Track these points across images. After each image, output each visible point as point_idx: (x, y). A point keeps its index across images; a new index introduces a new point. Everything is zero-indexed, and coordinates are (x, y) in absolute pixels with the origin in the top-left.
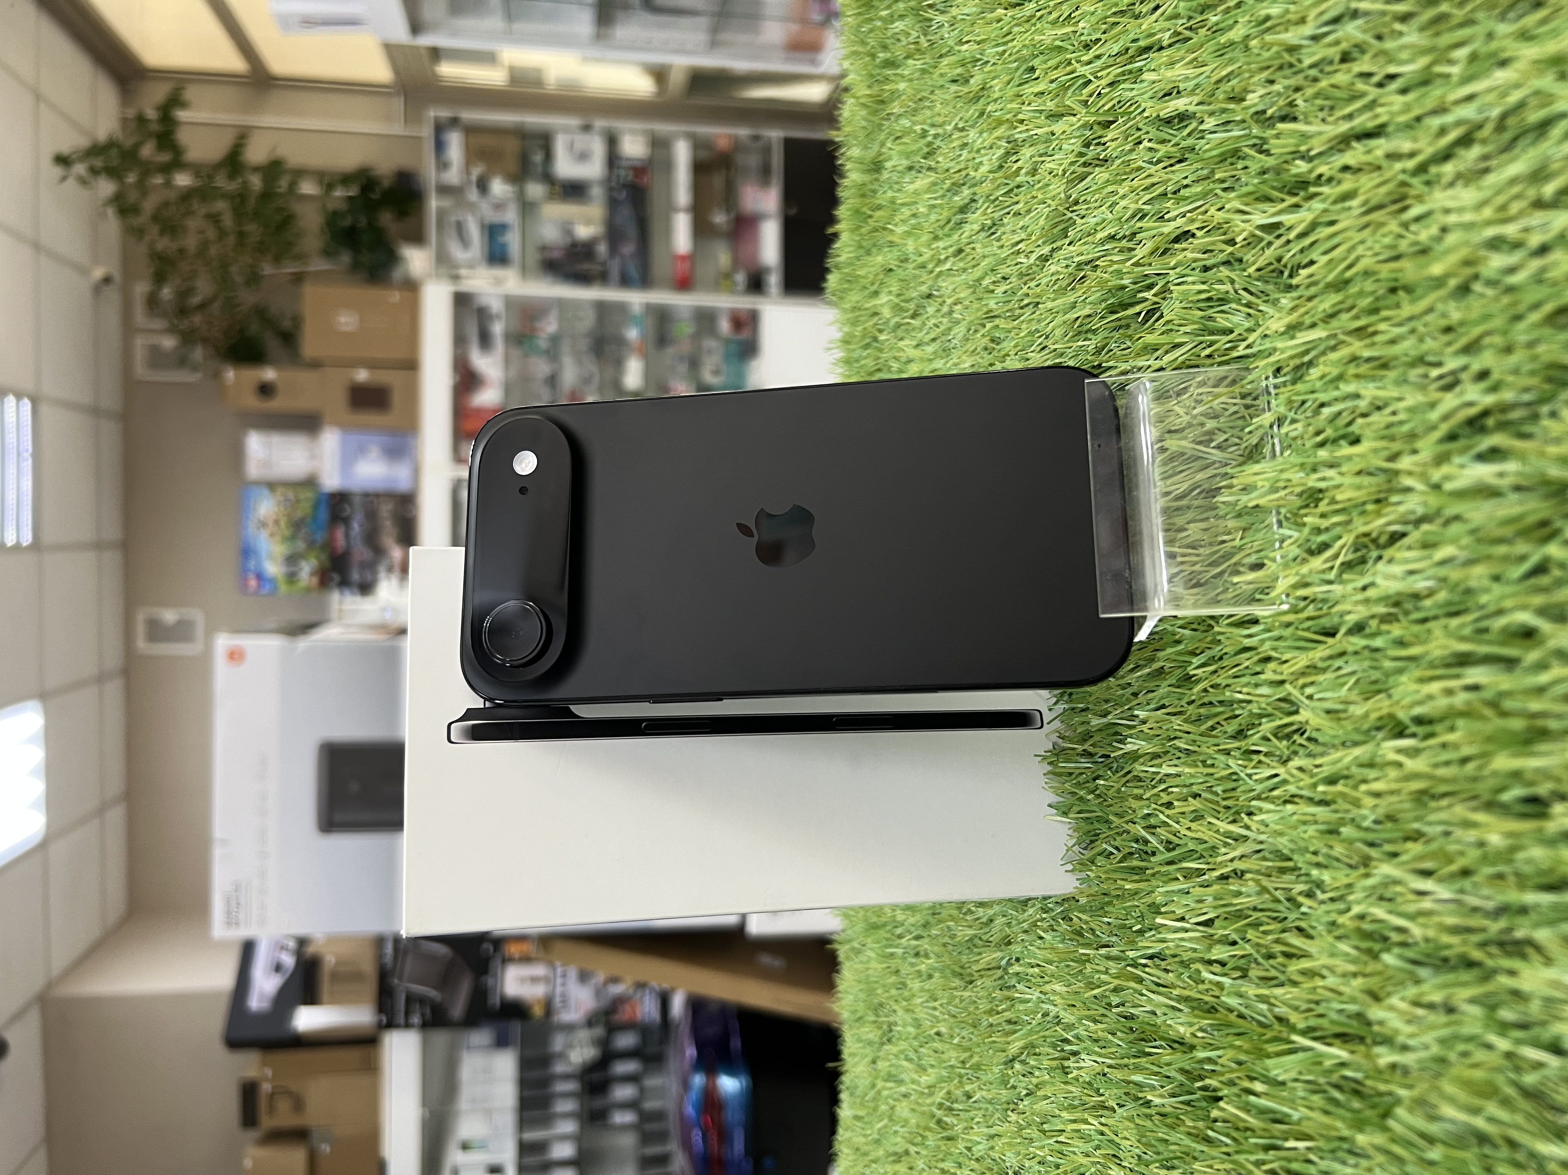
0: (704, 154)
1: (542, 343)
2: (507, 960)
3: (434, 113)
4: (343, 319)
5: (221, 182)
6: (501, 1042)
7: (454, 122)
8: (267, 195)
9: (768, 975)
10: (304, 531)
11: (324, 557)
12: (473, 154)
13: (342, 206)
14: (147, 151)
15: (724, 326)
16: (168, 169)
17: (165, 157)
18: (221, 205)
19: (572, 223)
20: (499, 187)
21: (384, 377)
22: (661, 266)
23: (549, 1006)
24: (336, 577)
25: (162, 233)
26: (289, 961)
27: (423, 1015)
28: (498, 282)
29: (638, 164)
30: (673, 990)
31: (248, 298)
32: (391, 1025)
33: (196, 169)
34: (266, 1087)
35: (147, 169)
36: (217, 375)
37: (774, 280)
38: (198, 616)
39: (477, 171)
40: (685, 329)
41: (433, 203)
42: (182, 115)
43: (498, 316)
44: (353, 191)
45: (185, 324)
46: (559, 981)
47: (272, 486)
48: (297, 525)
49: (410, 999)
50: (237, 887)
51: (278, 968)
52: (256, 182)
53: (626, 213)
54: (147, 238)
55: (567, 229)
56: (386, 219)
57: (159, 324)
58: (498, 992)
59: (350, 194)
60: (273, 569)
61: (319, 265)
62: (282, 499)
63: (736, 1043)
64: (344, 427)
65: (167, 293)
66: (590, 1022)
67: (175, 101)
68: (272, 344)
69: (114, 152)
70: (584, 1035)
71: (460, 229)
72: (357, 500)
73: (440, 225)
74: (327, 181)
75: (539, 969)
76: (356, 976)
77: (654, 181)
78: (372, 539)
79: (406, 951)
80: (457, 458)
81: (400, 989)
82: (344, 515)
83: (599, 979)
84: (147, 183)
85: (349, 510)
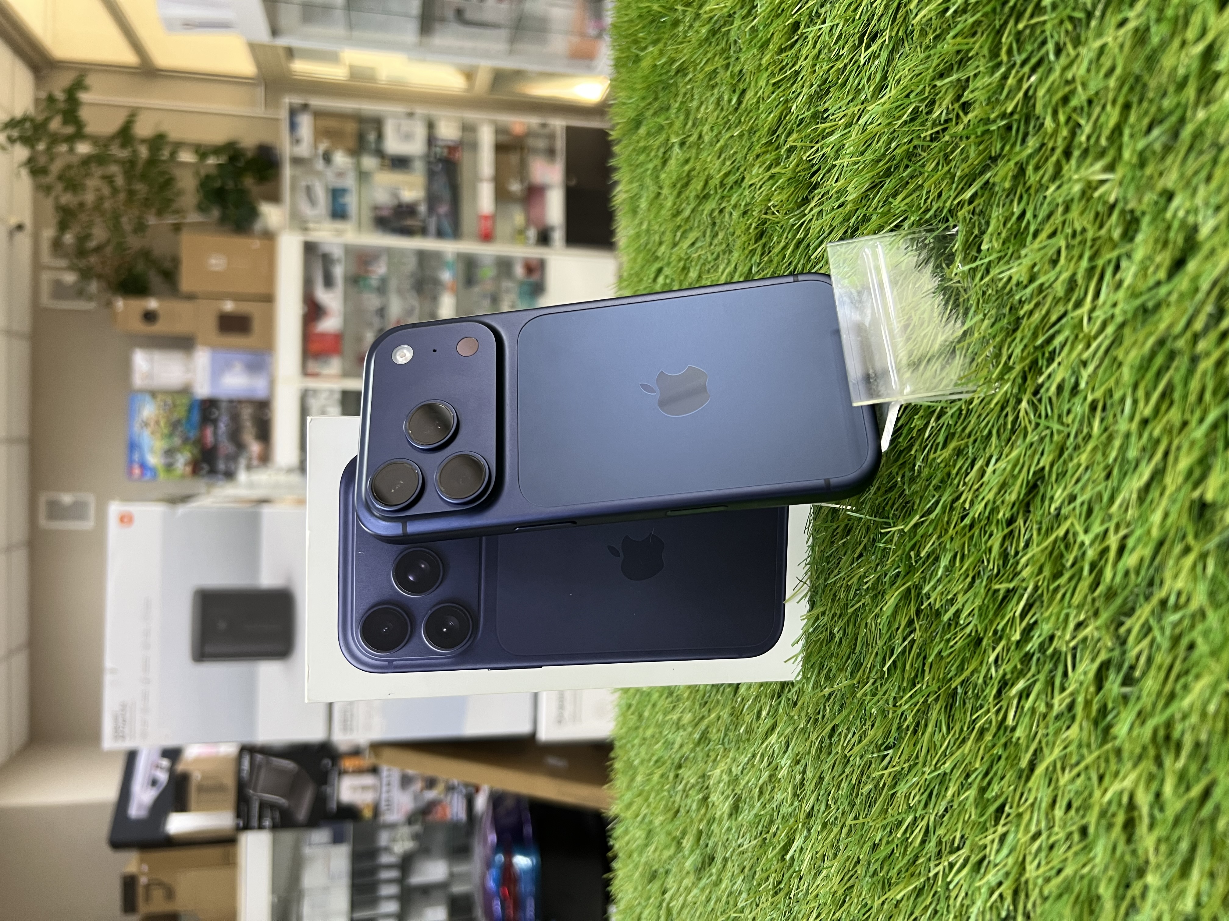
0: (503, 138)
1: (374, 282)
2: (342, 773)
3: (288, 100)
4: (213, 261)
5: (116, 151)
6: (337, 839)
7: (305, 107)
8: (152, 161)
9: (554, 773)
10: (180, 429)
11: (196, 451)
12: (320, 133)
13: (213, 171)
14: (55, 125)
15: (519, 271)
16: (71, 139)
17: (70, 130)
18: (114, 169)
19: (398, 189)
20: (340, 159)
21: (245, 308)
22: (468, 222)
23: (376, 810)
24: (206, 467)
25: (66, 189)
26: (163, 777)
27: (273, 819)
28: (339, 233)
29: (451, 144)
30: (477, 789)
31: (134, 242)
32: (247, 827)
33: (95, 140)
34: (143, 880)
35: (55, 140)
36: (109, 304)
37: (558, 236)
38: (91, 499)
39: (323, 147)
40: (488, 272)
41: (287, 172)
42: (84, 96)
43: (339, 260)
44: (222, 160)
45: (82, 263)
46: (384, 789)
47: (154, 394)
48: (174, 425)
49: (263, 805)
50: (124, 707)
51: (154, 783)
52: (144, 152)
53: (441, 182)
54: (53, 194)
55: (395, 195)
56: (249, 182)
57: (63, 263)
58: (335, 798)
59: (220, 162)
60: (154, 460)
61: (194, 217)
62: (162, 404)
63: (528, 830)
64: (213, 347)
65: (68, 238)
66: (410, 820)
67: (78, 85)
68: (155, 279)
69: (28, 125)
70: (405, 831)
71: (309, 190)
72: (224, 405)
73: (293, 188)
74: (202, 152)
75: (368, 780)
76: (220, 788)
77: (464, 158)
78: (235, 437)
79: (260, 767)
80: (305, 373)
81: (255, 797)
82: (213, 417)
83: (418, 786)
84: (54, 150)
85: (217, 413)
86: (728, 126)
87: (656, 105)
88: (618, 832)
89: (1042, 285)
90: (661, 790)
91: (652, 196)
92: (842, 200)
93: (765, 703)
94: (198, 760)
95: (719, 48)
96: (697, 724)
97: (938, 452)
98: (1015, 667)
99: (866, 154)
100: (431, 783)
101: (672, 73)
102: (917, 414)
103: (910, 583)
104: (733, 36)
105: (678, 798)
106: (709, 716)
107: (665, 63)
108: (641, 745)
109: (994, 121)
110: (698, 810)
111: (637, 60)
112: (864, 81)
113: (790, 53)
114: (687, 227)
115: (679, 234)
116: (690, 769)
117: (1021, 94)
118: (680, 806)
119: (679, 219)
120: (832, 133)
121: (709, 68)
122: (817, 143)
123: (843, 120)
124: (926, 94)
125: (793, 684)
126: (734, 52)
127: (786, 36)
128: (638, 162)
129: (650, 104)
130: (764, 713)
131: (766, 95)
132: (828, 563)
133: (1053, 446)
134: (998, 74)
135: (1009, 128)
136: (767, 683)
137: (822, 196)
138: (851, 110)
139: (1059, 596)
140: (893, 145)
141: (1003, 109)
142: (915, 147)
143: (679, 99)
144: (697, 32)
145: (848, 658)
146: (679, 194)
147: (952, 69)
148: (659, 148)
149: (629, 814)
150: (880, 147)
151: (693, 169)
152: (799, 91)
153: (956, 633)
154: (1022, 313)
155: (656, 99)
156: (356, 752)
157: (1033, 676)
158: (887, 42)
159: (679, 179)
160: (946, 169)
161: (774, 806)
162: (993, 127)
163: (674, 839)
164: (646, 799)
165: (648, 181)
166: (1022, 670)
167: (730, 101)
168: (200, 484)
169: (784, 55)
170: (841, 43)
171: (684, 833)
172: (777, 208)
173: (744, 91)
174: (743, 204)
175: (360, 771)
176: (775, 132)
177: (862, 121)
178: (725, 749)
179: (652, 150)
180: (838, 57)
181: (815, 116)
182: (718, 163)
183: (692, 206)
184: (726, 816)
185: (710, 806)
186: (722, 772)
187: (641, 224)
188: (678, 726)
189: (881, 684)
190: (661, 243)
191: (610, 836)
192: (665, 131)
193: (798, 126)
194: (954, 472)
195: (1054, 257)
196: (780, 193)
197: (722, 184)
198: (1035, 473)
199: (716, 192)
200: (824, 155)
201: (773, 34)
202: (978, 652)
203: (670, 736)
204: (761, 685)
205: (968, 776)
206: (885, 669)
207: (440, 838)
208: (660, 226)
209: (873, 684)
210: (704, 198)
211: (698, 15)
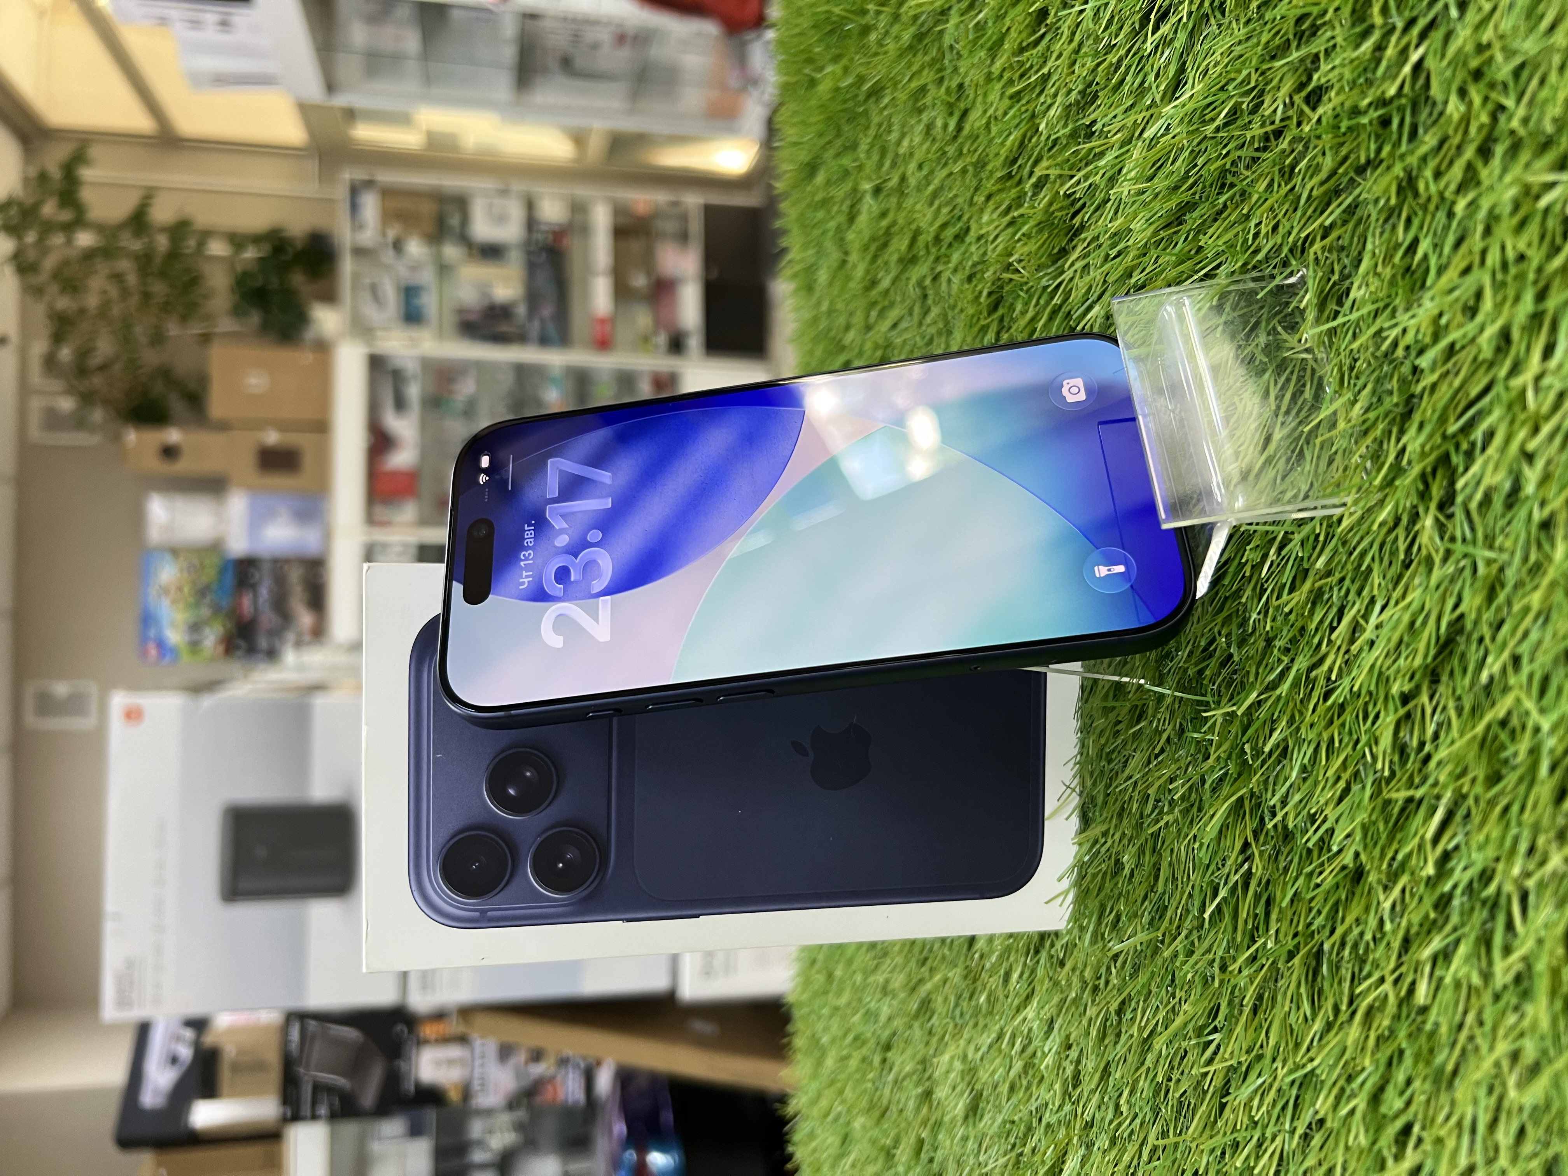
0: (623, 220)
1: (459, 404)
2: (422, 1042)
3: (349, 175)
4: (251, 380)
5: (127, 242)
6: (415, 1131)
7: (369, 184)
8: (174, 255)
9: (702, 1042)
10: (209, 597)
11: (230, 625)
12: (388, 216)
13: (252, 267)
14: (49, 209)
15: (645, 386)
16: (69, 228)
17: (66, 216)
18: (124, 265)
19: (490, 286)
20: (415, 248)
21: (293, 439)
22: (579, 324)
23: (466, 1090)
24: (241, 643)
25: (62, 291)
26: (186, 1053)
27: (331, 1105)
28: (414, 342)
29: (557, 228)
30: (599, 1063)
31: (150, 358)
32: (296, 1117)
33: (100, 228)
35: (48, 228)
36: (117, 438)
37: (695, 342)
38: (92, 689)
39: (392, 233)
40: (606, 390)
41: (347, 266)
42: (86, 173)
43: (413, 378)
44: (263, 252)
45: (83, 385)
46: (478, 1062)
47: (175, 551)
48: (201, 593)
49: (318, 1088)
50: (130, 964)
51: (174, 1060)
52: (162, 242)
53: (543, 278)
54: (46, 297)
55: (484, 289)
56: (298, 279)
57: (57, 385)
58: (413, 1078)
59: (261, 255)
60: (175, 636)
61: (226, 324)
62: (185, 565)
63: (668, 1117)
64: (252, 490)
65: (65, 354)
66: (512, 1105)
67: (78, 158)
68: (176, 404)
69: (14, 210)
70: (505, 1119)
71: (374, 290)
72: (266, 568)
73: (355, 286)
74: (237, 241)
75: (454, 1052)
76: (258, 1067)
77: (573, 245)
78: (281, 606)
79: (314, 1037)
80: (371, 520)
81: (306, 1078)
82: (252, 581)
83: (521, 1057)
84: (48, 242)
85: (257, 576)
86: (943, 161)
87: (838, 143)
88: (799, 1136)
89: (1452, 345)
90: (863, 1079)
91: (835, 265)
92: (1121, 246)
93: (1016, 961)
94: (232, 1031)
95: (927, 58)
96: (914, 989)
97: (1285, 597)
98: (1427, 916)
99: (1156, 180)
100: (537, 1056)
101: (861, 98)
102: (1249, 544)
103: (1244, 790)
104: (947, 40)
105: (887, 1092)
106: (931, 978)
107: (851, 86)
108: (831, 1017)
109: (1365, 112)
110: (918, 1109)
111: (812, 83)
112: (1151, 77)
113: (1035, 51)
114: (886, 303)
115: (874, 314)
116: (903, 1051)
117: (1407, 69)
118: (890, 1102)
119: (874, 293)
120: (1102, 154)
121: (915, 84)
122: (1079, 170)
123: (1119, 135)
124: (1253, 84)
125: (1057, 934)
126: (950, 61)
127: (1029, 30)
128: (816, 221)
129: (830, 142)
130: (1015, 976)
131: (1000, 113)
132: (1110, 762)
133: (1479, 584)
134: (1368, 45)
135: (1385, 122)
136: (1018, 934)
137: (1089, 245)
138: (1132, 118)
139: (1498, 809)
140: (1200, 161)
141: (1379, 92)
142: (1233, 163)
143: (872, 132)
144: (897, 38)
145: (1145, 898)
146: (875, 257)
147: (1289, 45)
148: (842, 202)
149: (815, 1112)
150: (1179, 168)
151: (894, 223)
152: (1049, 101)
153: (1322, 864)
154: (1419, 389)
155: (838, 135)
156: (439, 1016)
157: (1455, 929)
158: (1185, 20)
159: (873, 239)
160: (1285, 189)
161: (1033, 1109)
162: (1365, 120)
163: (882, 1148)
164: (841, 1092)
165: (829, 245)
166: (1435, 921)
167: (945, 126)
168: (234, 667)
169: (1026, 54)
170: (1114, 28)
171: (897, 1142)
172: (1023, 264)
173: (965, 113)
174: (970, 263)
175: (445, 1040)
176: (1015, 160)
177: (1148, 134)
178: (956, 1026)
179: (835, 203)
180: (1110, 48)
181: (1074, 135)
182: (930, 213)
183: (893, 274)
184: (960, 1119)
185: (935, 1103)
186: (952, 1058)
187: (819, 304)
188: (885, 990)
189: (1199, 938)
190: (848, 328)
191: (788, 1142)
192: (853, 177)
193: (1050, 149)
194: (1313, 626)
195: (1471, 303)
196: (1026, 244)
197: (937, 239)
198: (1451, 624)
199: (928, 252)
200: (1090, 185)
201: (1009, 29)
202: (1358, 892)
203: (873, 1004)
204: (1011, 935)
205: (1350, 1079)
206: (1206, 916)
207: (549, 1127)
208: (847, 305)
209: (1187, 937)
210: (909, 260)
211: (896, 17)
